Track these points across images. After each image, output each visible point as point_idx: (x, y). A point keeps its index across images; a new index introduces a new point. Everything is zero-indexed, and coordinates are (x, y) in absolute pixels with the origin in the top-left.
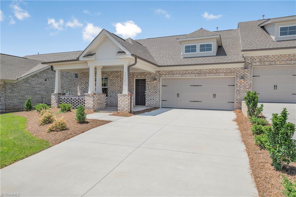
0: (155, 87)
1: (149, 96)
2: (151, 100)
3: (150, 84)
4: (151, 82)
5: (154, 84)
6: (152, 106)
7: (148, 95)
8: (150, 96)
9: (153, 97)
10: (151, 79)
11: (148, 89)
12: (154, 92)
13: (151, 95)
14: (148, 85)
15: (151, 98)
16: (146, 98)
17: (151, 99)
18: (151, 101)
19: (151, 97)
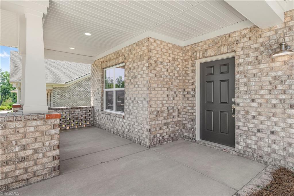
0: (282, 82)
1: (250, 117)
2: (259, 135)
3: (255, 71)
4: (260, 63)
5: (272, 69)
6: (265, 159)
7: (247, 113)
8: (254, 117)
9: (268, 123)
10: (262, 53)
11: (246, 92)
12: (274, 101)
13: (260, 114)
14: (245, 77)
15: (261, 127)
16: (237, 123)
17: (259, 131)
18: (261, 139)
19: (262, 122)
